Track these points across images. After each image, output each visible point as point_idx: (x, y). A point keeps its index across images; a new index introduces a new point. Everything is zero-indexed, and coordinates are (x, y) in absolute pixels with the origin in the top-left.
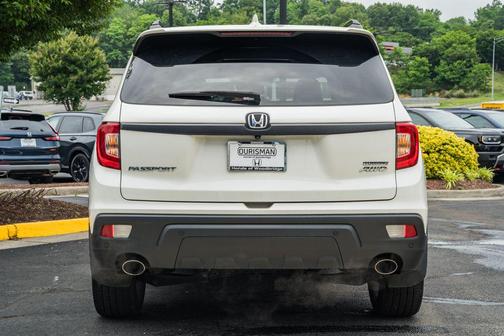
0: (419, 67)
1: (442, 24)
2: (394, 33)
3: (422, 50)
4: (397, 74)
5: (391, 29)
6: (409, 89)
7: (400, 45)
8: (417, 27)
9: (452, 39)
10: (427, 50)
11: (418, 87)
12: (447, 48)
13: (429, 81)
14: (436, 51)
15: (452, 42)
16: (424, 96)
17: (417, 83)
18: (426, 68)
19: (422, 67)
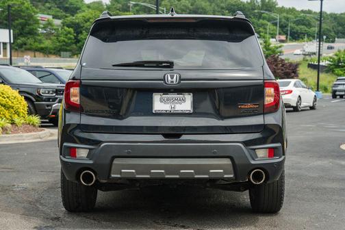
0: (66, 35)
1: (85, 4)
2: (50, 8)
3: (68, 22)
4: (50, 39)
5: (47, 5)
6: (59, 51)
7: (53, 18)
8: (67, 5)
9: (90, 15)
10: (72, 23)
11: (66, 50)
12: (86, 22)
13: (74, 46)
14: (78, 24)
15: (90, 18)
16: (70, 57)
17: (65, 47)
18: (72, 36)
19: (69, 35)
